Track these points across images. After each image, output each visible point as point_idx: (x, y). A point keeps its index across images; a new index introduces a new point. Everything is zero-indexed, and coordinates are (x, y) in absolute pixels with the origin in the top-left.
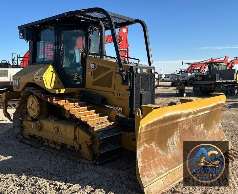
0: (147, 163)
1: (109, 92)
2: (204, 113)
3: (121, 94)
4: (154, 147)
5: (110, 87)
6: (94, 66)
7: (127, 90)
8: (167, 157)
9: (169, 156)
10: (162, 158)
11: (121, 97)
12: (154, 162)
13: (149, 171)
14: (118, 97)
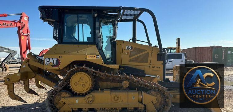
1: (145, 66)
3: (156, 67)
5: (147, 62)
6: (130, 48)
7: (162, 64)
11: (156, 69)
14: (154, 69)
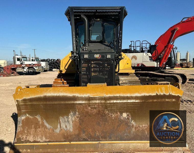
0: (27, 129)
2: (122, 101)
4: (39, 119)
8: (53, 131)
9: (58, 131)
10: (47, 130)
12: (36, 131)
13: (27, 136)
